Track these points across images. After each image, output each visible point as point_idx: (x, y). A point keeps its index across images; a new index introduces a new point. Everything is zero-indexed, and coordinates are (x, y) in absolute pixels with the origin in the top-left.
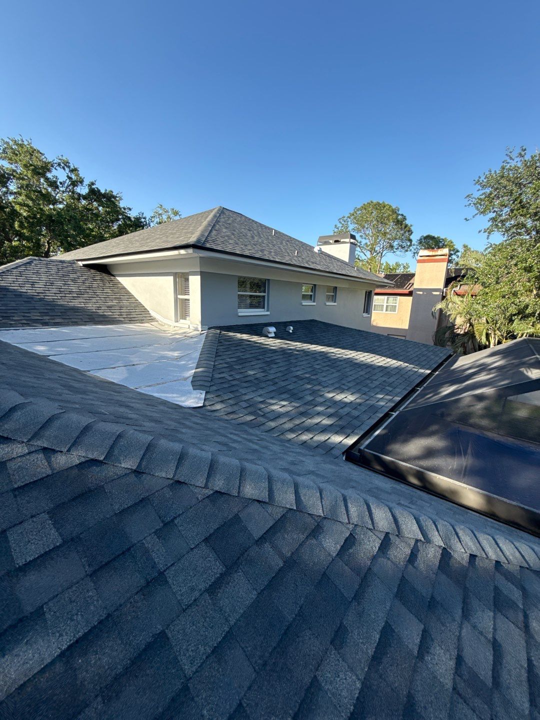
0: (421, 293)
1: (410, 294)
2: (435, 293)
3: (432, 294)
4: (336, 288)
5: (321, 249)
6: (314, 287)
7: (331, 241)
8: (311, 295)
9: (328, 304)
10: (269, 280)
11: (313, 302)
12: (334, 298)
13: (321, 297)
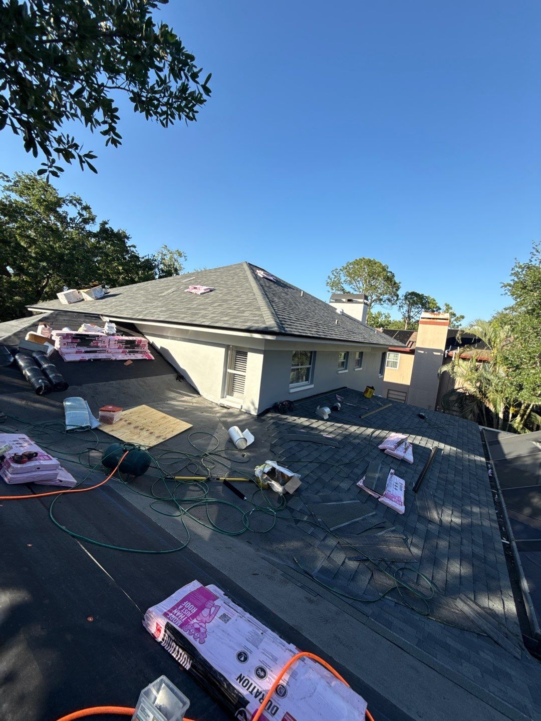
0: (422, 352)
1: (412, 352)
2: (435, 353)
4: (362, 352)
5: (342, 310)
6: (347, 354)
7: (344, 300)
8: (344, 362)
9: (356, 369)
10: (315, 352)
11: (346, 369)
12: (359, 363)
13: (351, 363)
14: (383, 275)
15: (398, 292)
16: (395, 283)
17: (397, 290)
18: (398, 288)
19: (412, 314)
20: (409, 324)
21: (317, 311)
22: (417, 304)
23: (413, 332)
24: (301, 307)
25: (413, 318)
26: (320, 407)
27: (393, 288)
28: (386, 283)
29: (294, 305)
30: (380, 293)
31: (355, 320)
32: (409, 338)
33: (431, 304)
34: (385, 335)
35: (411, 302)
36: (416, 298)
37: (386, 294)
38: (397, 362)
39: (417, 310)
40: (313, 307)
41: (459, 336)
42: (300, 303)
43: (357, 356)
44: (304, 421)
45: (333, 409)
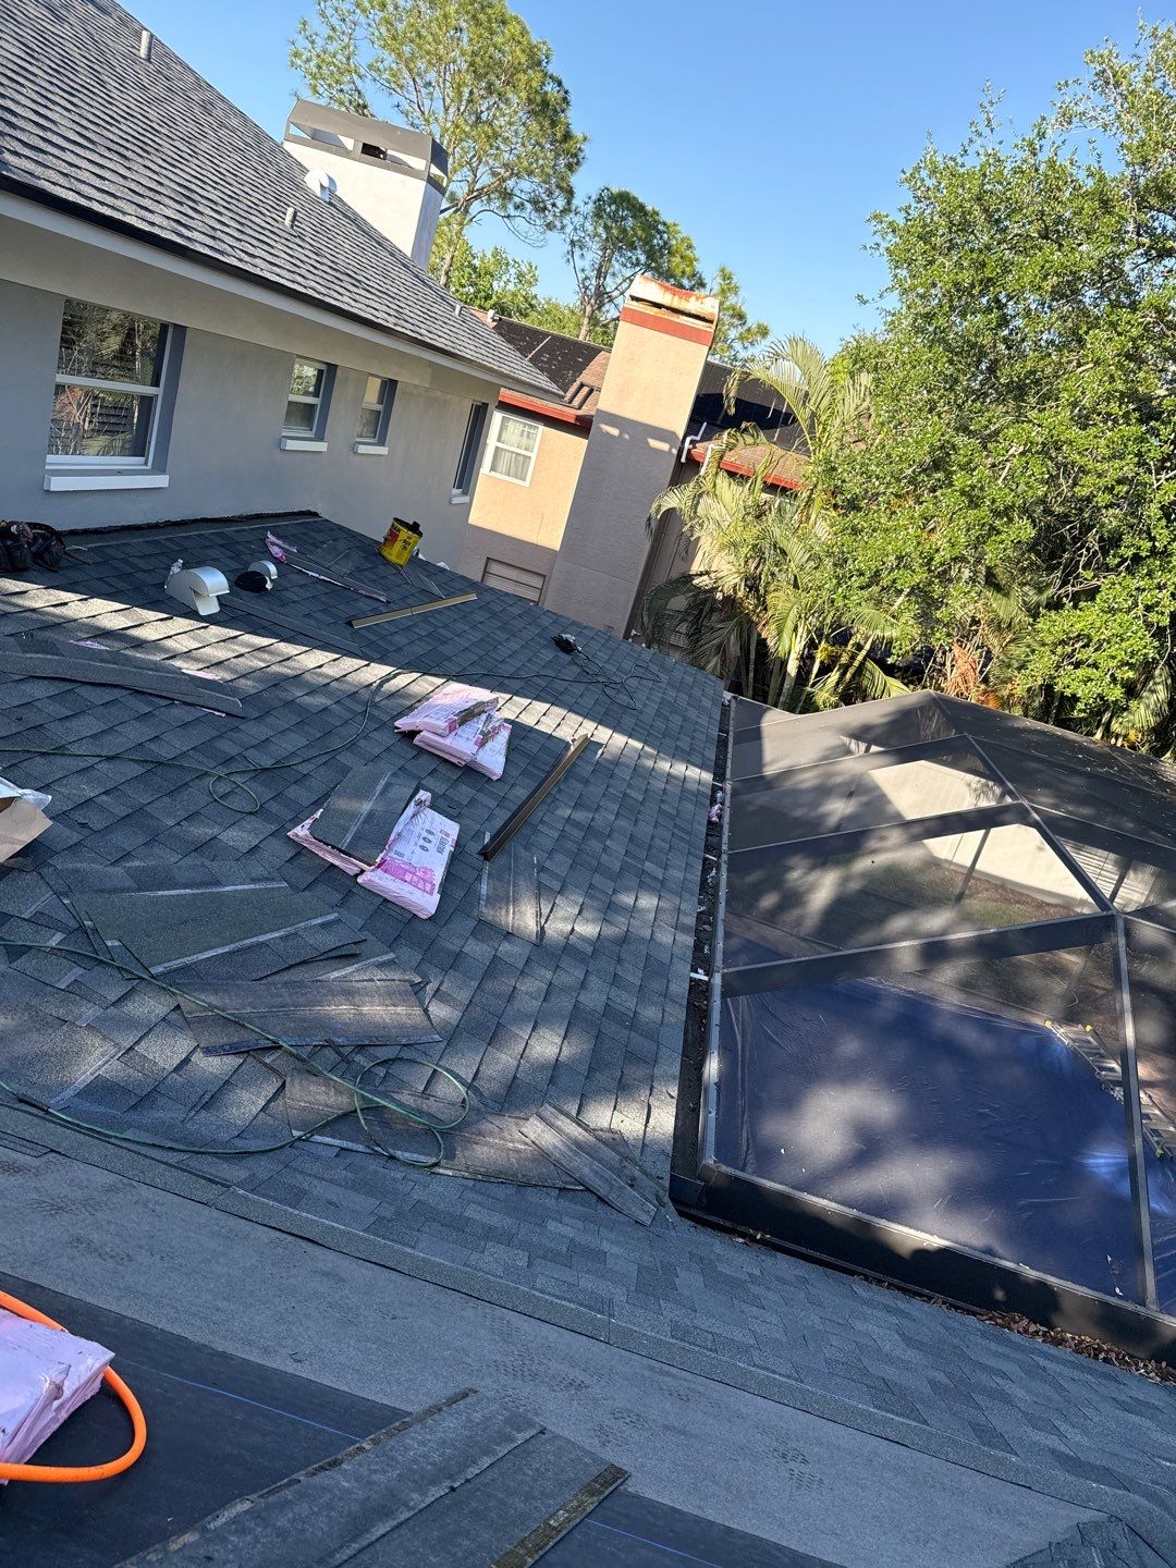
0: (615, 432)
1: (582, 427)
2: (653, 443)
3: (647, 443)
4: (393, 383)
5: (331, 179)
6: (328, 376)
7: (349, 143)
8: (312, 407)
9: (362, 449)
10: (181, 330)
11: (320, 437)
12: (378, 426)
13: (344, 417)
15: (574, 180)
16: (567, 136)
17: (569, 169)
18: (574, 162)
19: (610, 284)
20: (594, 321)
21: (203, 146)
22: (632, 247)
23: (597, 351)
24: (128, 100)
25: (611, 300)
26: (185, 566)
27: (557, 156)
28: (535, 127)
29: (84, 76)
30: (506, 166)
31: (381, 242)
32: (580, 369)
33: (677, 259)
34: (497, 340)
35: (615, 232)
36: (630, 222)
37: (530, 173)
38: (530, 458)
39: (628, 273)
40: (192, 125)
41: (731, 389)
42: (121, 80)
43: (371, 396)
44: (104, 612)
45: (247, 582)
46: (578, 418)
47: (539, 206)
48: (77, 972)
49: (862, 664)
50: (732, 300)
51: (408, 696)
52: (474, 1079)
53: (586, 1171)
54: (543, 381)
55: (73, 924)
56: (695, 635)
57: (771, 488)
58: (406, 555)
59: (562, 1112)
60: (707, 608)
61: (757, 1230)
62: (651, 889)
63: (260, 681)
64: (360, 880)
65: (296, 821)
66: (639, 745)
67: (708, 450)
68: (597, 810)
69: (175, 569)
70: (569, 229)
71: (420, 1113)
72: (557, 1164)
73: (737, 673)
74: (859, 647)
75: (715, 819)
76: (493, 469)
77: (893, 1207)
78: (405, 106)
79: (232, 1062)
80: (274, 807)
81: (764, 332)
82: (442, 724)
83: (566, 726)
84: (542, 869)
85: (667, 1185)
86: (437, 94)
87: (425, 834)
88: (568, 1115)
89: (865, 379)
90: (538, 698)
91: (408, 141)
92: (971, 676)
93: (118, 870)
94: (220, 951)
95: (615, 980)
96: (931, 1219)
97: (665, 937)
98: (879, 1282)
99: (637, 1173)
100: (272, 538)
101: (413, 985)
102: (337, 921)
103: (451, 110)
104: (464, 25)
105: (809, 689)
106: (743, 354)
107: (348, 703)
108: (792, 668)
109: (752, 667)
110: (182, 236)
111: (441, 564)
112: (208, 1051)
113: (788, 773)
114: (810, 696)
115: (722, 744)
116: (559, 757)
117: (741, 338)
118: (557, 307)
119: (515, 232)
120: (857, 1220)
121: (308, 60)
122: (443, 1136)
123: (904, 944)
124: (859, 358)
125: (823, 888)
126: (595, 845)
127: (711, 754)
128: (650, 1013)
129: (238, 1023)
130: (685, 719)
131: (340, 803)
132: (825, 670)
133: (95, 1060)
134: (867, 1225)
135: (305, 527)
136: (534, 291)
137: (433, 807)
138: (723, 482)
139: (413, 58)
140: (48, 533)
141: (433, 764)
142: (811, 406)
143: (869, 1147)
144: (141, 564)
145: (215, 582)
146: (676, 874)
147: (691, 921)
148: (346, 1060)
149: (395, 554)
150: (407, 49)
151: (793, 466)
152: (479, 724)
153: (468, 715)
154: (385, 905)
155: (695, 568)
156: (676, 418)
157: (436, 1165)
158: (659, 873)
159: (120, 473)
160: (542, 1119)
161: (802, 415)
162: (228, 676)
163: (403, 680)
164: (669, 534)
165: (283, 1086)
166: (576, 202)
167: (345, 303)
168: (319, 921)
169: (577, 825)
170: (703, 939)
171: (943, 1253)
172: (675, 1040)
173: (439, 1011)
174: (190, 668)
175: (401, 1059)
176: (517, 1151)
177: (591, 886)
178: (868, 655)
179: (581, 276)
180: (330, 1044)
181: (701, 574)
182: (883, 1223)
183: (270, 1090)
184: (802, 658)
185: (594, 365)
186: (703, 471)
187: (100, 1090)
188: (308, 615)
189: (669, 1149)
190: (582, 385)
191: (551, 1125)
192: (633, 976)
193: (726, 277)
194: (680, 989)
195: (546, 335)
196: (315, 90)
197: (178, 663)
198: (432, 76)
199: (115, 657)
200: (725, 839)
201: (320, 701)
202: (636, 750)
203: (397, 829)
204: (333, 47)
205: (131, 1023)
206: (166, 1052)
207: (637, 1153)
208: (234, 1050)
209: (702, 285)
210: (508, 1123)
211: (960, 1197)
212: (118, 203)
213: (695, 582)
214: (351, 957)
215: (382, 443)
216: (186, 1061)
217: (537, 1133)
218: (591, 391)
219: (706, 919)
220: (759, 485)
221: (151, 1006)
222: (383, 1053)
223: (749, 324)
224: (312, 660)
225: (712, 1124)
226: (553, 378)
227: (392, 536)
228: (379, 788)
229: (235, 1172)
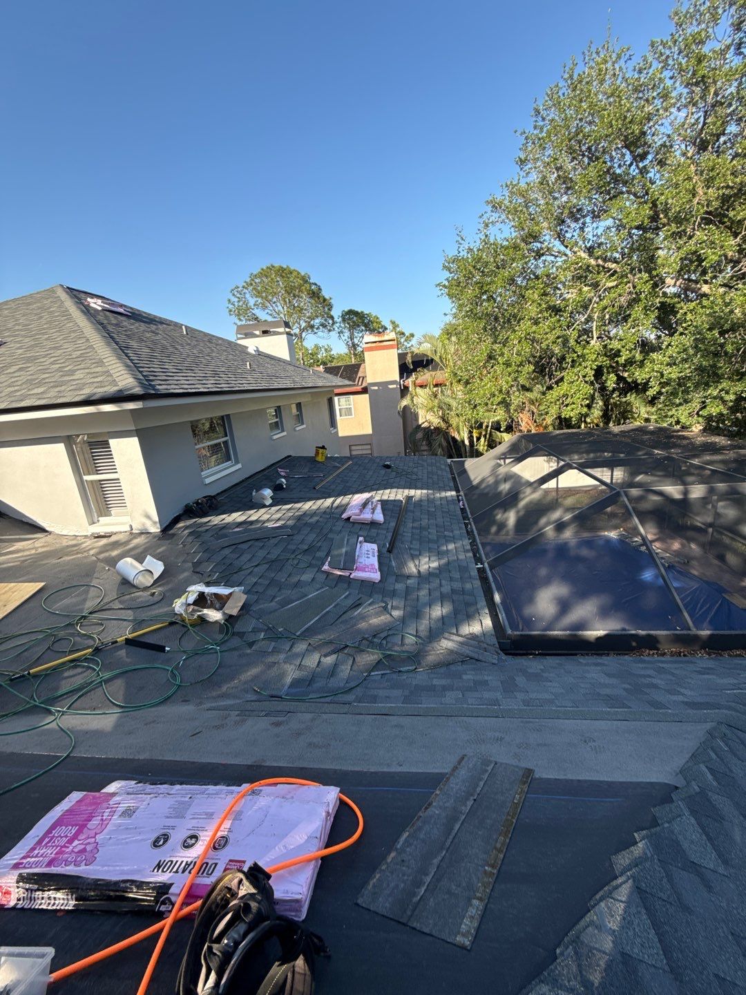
0: (376, 388)
1: (365, 391)
2: (391, 387)
3: (389, 387)
4: (300, 403)
5: (257, 347)
6: (278, 410)
7: (257, 333)
8: (277, 422)
9: (297, 429)
10: (228, 416)
11: (283, 431)
12: (300, 419)
13: (288, 422)
14: (306, 289)
15: (332, 313)
16: (325, 300)
17: (329, 310)
18: (330, 307)
19: (356, 341)
20: (355, 355)
21: (214, 354)
22: (359, 326)
23: (361, 364)
24: (186, 351)
25: (358, 346)
26: (257, 491)
27: (324, 308)
28: (313, 301)
29: (171, 350)
30: (308, 318)
31: (279, 360)
32: (357, 372)
33: (375, 324)
34: (327, 375)
35: (351, 324)
36: (355, 318)
37: (317, 317)
38: (350, 408)
39: (360, 335)
40: (208, 349)
41: (409, 359)
42: (182, 345)
43: (294, 411)
44: (237, 517)
45: (277, 488)
46: (362, 389)
47: (324, 326)
48: (273, 643)
49: (491, 432)
50: (398, 329)
51: (342, 506)
52: (417, 633)
53: (468, 652)
54: (347, 382)
55: (266, 628)
56: (430, 444)
57: (436, 385)
58: (324, 457)
59: (451, 634)
60: (431, 434)
61: (535, 650)
62: (451, 541)
63: (293, 520)
64: (351, 577)
65: (323, 564)
66: (425, 491)
67: (409, 382)
68: (421, 520)
69: (254, 494)
70: (336, 329)
71: (404, 652)
72: (456, 653)
73: (449, 451)
74: (487, 427)
75: (462, 507)
76: (341, 416)
77: (581, 626)
78: (270, 312)
79: (334, 657)
80: (314, 562)
81: (412, 335)
82: (357, 511)
83: (399, 495)
84: (410, 549)
85: (497, 646)
86: (278, 304)
87: (366, 552)
88: (454, 634)
89: (454, 339)
90: (385, 488)
91: (276, 324)
92: (529, 422)
93: (273, 604)
94: (316, 619)
95: (451, 579)
96: (598, 625)
97: (462, 557)
98: (587, 655)
99: (486, 646)
100: (279, 470)
101: (383, 607)
102: (349, 594)
103: (285, 307)
104: (278, 279)
105: (476, 448)
106: (408, 345)
107: (324, 516)
108: (467, 442)
109: (453, 447)
110: (218, 388)
111: (336, 455)
112: (325, 656)
113: (482, 481)
114: (477, 450)
115: (454, 479)
116: (401, 506)
117: (406, 340)
118: (341, 355)
119: (320, 337)
120: (571, 635)
121: (235, 311)
122: (415, 657)
123: (547, 529)
124: (449, 332)
125: (511, 518)
126: (425, 533)
127: (452, 484)
128: (468, 586)
129: (331, 642)
130: (438, 475)
131: (335, 552)
132: (478, 439)
133: (291, 673)
134: (575, 635)
135: (289, 462)
136: (332, 353)
137: (365, 541)
138: (419, 390)
139: (267, 297)
140: (210, 498)
141: (359, 526)
142: (438, 354)
143: (564, 606)
144: (243, 496)
145: (268, 492)
146: (457, 532)
147: (469, 547)
148: (371, 642)
149: (320, 459)
150: (264, 294)
151: (440, 376)
152: (370, 506)
153: (365, 505)
154: (363, 582)
155: (420, 422)
156: (395, 376)
157: (416, 669)
158: (451, 534)
159: (225, 469)
160: (445, 638)
161: (437, 359)
162: (283, 522)
163: (338, 500)
164: (408, 415)
165: (354, 659)
166: (336, 319)
167: (276, 386)
168: (343, 596)
169: (416, 528)
170: (475, 552)
171: (606, 636)
172: (480, 593)
173: (396, 613)
174: (270, 525)
175: (389, 635)
176: (442, 653)
177: (429, 548)
178: (491, 428)
179: (346, 342)
180: (364, 639)
181: (423, 423)
182: (580, 633)
183: (350, 662)
184: (469, 438)
185: (361, 369)
186: (410, 389)
187: (296, 683)
188: (300, 491)
189: (493, 633)
190: (360, 378)
191: (449, 640)
192: (457, 575)
193: (393, 323)
194: (474, 573)
195: (341, 366)
196: (240, 320)
197: (266, 525)
198: (275, 300)
199: (246, 531)
200: (469, 513)
201: (315, 519)
202: (425, 493)
203: (357, 554)
204: (241, 304)
205: (297, 655)
206: (312, 661)
207: (483, 638)
208: (334, 652)
209: (386, 329)
210: (435, 645)
211: (604, 613)
212: (196, 386)
213: (422, 426)
214: (359, 605)
215: (303, 424)
216: (319, 662)
217: (447, 644)
218: (363, 378)
219: (473, 544)
220: (432, 386)
221: (301, 647)
222: (383, 635)
223: (407, 335)
224: (307, 506)
225: (505, 618)
226: (350, 380)
227: (317, 453)
228: (345, 542)
229: (350, 697)
